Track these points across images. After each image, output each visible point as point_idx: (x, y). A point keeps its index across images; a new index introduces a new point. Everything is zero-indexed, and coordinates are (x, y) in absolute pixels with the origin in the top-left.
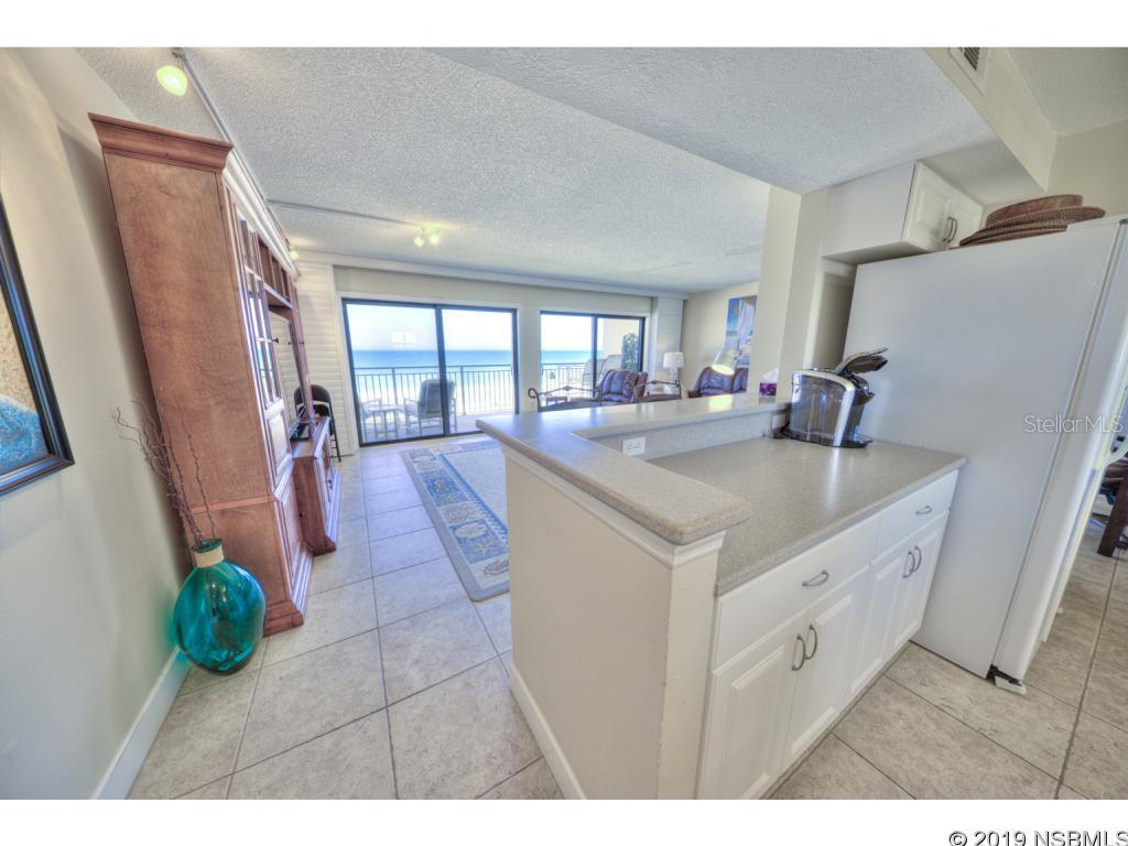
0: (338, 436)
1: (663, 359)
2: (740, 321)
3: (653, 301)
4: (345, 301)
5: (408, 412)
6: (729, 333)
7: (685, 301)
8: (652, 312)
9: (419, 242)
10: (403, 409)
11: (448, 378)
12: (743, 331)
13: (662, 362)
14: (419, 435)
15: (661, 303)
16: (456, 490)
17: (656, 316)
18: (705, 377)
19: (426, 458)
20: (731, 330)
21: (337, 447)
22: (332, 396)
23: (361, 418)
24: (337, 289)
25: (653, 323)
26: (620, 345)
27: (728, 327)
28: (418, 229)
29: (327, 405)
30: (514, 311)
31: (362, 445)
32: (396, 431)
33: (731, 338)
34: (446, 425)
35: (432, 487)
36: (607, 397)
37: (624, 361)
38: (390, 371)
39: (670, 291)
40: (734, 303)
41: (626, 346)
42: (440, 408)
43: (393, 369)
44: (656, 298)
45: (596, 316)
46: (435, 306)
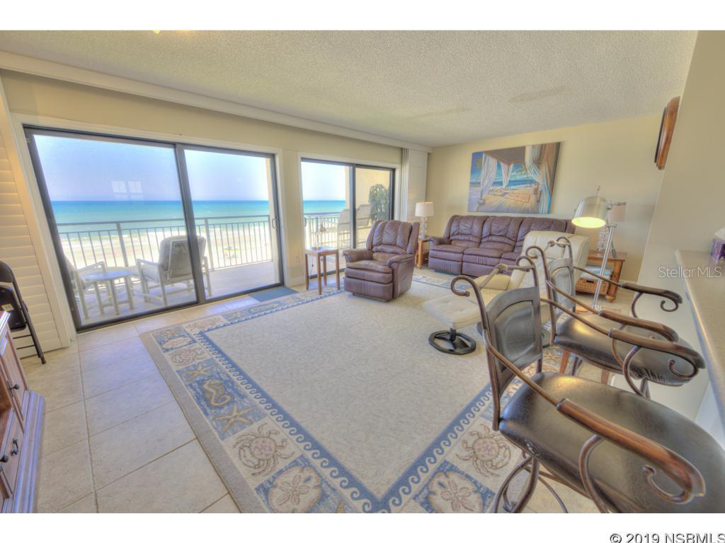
1: (415, 208)
2: (483, 172)
3: (403, 152)
5: (144, 277)
6: (473, 184)
7: (429, 154)
8: (402, 162)
10: (137, 271)
11: (198, 234)
12: (486, 182)
13: (414, 211)
14: (163, 306)
15: (411, 155)
16: (243, 397)
17: (406, 168)
18: (454, 224)
19: (180, 342)
20: (474, 181)
21: (36, 344)
23: (76, 290)
25: (404, 175)
27: (471, 179)
30: (273, 156)
31: (80, 329)
32: (130, 301)
33: (475, 189)
34: (199, 288)
35: (202, 397)
36: (379, 248)
38: (114, 226)
39: (418, 143)
40: (477, 157)
41: (372, 196)
42: (189, 269)
43: (118, 223)
44: (406, 150)
45: (355, 166)
46: (173, 145)
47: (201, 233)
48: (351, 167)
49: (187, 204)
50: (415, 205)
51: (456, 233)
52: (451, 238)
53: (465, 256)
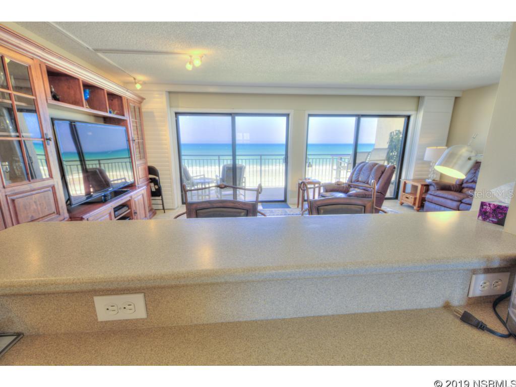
0: (164, 197)
1: (425, 152)
3: (420, 100)
4: (177, 114)
7: (456, 98)
8: (417, 109)
9: (189, 67)
11: (237, 163)
13: (423, 156)
15: (427, 102)
17: (421, 114)
21: (163, 204)
22: (160, 172)
24: (171, 107)
25: (418, 120)
26: (387, 139)
28: (187, 57)
29: (157, 178)
30: (287, 116)
37: (388, 153)
39: (439, 90)
41: (391, 141)
44: (423, 97)
45: (359, 116)
46: (230, 114)
47: (239, 162)
48: (357, 118)
49: (234, 146)
50: (425, 148)
51: (471, 181)
52: (464, 185)
53: (462, 205)
